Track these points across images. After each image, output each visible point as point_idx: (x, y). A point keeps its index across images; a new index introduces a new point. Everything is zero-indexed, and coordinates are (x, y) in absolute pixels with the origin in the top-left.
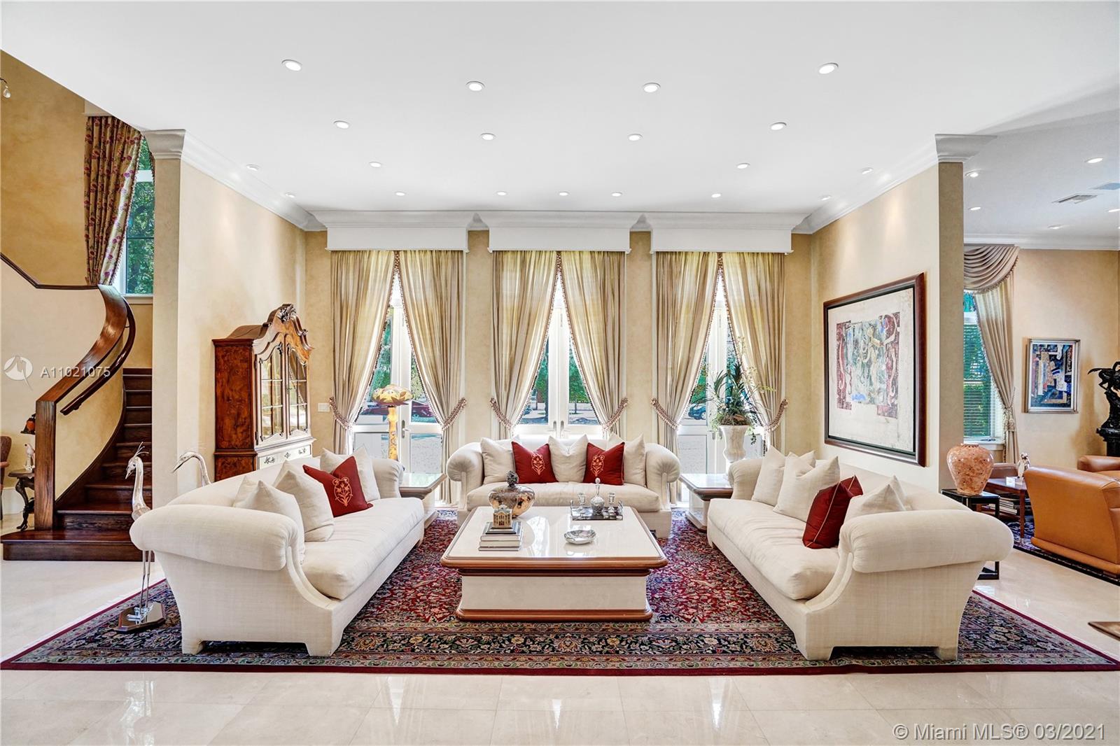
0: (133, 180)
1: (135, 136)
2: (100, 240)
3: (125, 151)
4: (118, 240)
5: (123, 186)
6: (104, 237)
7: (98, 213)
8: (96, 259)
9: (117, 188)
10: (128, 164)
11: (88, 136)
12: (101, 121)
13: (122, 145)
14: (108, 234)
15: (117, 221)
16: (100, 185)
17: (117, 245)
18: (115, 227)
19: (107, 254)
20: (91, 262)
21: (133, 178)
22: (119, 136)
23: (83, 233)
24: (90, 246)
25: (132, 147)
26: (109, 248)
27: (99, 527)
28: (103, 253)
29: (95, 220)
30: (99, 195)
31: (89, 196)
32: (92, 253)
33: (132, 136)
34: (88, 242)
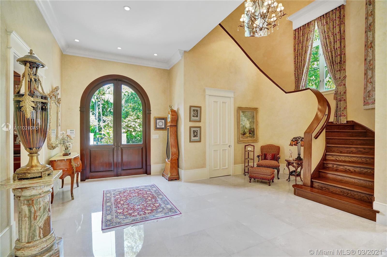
0: (312, 47)
1: (312, 29)
2: (300, 74)
3: (308, 36)
4: (306, 72)
5: (308, 50)
6: (301, 73)
7: (298, 64)
8: (298, 81)
9: (306, 52)
10: (310, 41)
11: (294, 37)
12: (298, 29)
13: (307, 35)
14: (303, 71)
15: (306, 65)
16: (299, 53)
17: (306, 74)
18: (305, 67)
19: (303, 78)
20: (296, 83)
21: (312, 46)
22: (305, 32)
23: (294, 73)
24: (296, 77)
25: (311, 33)
26: (303, 76)
27: (332, 191)
28: (301, 78)
29: (297, 67)
30: (298, 57)
31: (295, 59)
32: (297, 80)
33: (311, 29)
34: (295, 76)
